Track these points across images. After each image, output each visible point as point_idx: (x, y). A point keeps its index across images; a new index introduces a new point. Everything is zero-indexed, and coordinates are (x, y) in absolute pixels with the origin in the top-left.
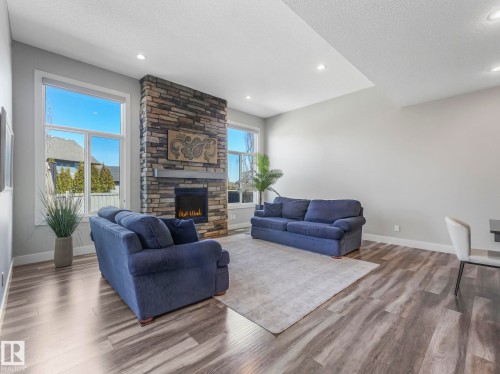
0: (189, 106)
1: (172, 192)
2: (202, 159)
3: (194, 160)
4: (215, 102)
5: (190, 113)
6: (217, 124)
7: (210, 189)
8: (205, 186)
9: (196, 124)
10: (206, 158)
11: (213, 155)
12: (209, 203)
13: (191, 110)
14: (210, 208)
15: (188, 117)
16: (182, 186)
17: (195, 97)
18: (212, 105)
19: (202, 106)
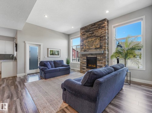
0: (90, 30)
1: (86, 58)
2: (94, 47)
3: (91, 48)
4: (100, 23)
5: (90, 32)
6: (101, 31)
7: (98, 57)
8: (96, 56)
9: (92, 35)
10: (95, 46)
11: (98, 44)
12: (97, 63)
13: (91, 31)
14: (98, 65)
15: (90, 34)
16: (88, 56)
17: (92, 26)
18: (98, 25)
19: (94, 28)
